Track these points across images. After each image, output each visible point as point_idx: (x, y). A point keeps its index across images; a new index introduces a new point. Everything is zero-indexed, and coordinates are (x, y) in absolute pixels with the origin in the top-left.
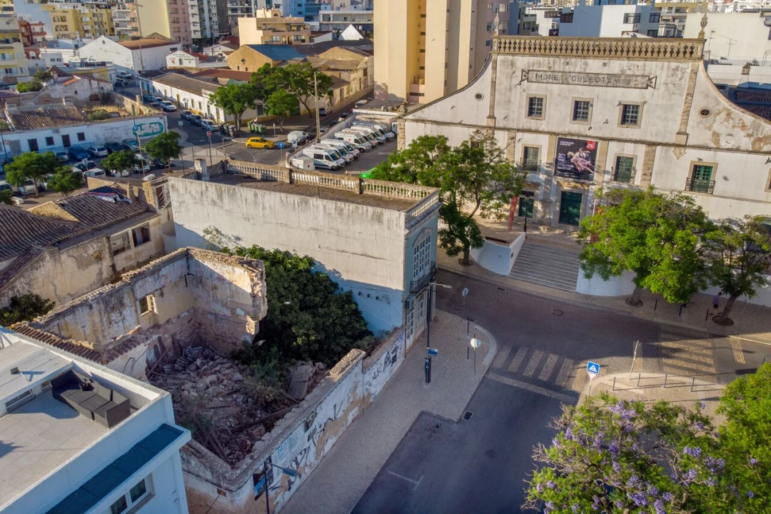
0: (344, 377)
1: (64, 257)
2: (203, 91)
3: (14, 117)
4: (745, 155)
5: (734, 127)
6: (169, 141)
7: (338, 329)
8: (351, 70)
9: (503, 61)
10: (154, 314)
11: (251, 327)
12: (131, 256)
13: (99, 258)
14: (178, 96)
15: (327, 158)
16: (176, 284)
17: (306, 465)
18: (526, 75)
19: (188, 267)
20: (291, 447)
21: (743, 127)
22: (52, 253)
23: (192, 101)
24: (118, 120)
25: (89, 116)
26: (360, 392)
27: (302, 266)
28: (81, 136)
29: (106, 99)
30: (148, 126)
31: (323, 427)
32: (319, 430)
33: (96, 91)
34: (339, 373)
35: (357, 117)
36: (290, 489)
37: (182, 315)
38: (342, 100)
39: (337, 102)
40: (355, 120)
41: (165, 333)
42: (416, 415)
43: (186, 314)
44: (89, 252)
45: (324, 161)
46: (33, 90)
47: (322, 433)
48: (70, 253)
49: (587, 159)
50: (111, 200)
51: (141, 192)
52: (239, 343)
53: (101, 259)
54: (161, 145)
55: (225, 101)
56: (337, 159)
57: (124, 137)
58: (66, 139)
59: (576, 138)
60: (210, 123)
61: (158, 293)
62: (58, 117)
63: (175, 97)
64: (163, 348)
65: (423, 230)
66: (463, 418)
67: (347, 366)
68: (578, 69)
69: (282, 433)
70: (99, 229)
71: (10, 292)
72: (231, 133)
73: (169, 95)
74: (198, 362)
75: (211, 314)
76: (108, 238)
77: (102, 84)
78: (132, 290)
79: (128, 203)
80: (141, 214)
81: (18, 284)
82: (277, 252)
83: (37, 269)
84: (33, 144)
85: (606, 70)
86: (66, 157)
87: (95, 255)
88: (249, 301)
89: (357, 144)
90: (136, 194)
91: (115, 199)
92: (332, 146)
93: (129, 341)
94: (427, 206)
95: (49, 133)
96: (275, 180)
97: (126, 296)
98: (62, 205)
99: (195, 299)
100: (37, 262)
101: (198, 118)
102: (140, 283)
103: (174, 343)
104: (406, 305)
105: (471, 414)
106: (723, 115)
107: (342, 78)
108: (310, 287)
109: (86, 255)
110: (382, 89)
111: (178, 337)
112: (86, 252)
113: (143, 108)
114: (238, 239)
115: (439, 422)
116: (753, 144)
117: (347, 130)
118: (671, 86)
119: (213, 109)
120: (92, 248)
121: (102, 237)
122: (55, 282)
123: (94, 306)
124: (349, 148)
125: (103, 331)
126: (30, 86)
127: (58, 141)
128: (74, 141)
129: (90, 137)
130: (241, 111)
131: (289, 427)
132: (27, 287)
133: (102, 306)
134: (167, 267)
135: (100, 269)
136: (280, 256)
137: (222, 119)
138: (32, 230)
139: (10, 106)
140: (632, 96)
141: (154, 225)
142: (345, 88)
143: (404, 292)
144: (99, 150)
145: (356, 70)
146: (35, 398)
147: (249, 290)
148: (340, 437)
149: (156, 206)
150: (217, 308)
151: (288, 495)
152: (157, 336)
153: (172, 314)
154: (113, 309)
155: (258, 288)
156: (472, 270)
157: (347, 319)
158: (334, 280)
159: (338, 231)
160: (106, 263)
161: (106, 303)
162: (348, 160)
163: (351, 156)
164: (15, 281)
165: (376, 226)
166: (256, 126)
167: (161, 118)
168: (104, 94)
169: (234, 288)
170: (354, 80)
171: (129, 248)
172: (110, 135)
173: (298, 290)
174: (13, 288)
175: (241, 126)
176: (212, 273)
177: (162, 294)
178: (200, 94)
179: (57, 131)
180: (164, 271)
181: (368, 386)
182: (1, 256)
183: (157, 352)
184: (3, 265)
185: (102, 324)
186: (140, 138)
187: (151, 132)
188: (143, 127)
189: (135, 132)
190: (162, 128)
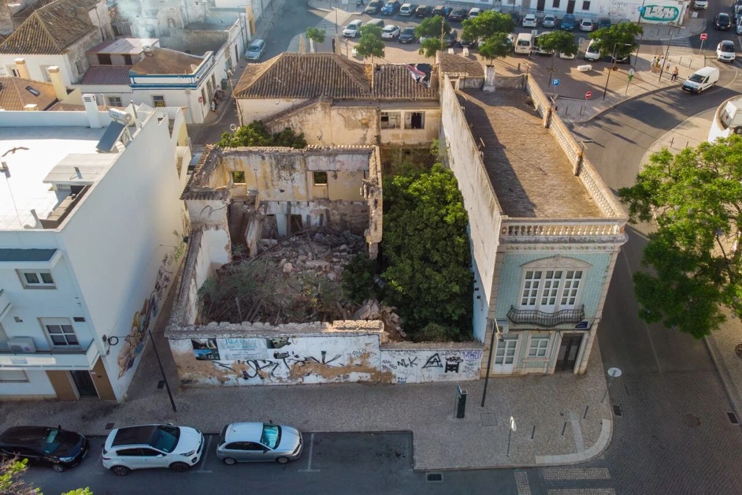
0: (336, 335)
1: (334, 112)
10: (327, 190)
12: (398, 135)
13: (366, 125)
16: (353, 174)
17: (272, 374)
19: (368, 165)
20: (246, 348)
28: (587, 5)
30: (660, 9)
32: (294, 358)
34: (337, 328)
37: (355, 203)
41: (334, 209)
42: (401, 428)
43: (361, 204)
44: (357, 117)
48: (340, 112)
50: (415, 78)
53: (368, 127)
58: (572, 4)
61: (331, 173)
64: (329, 220)
65: (557, 257)
66: (427, 474)
67: (350, 328)
69: (234, 331)
70: (379, 101)
76: (377, 112)
78: (305, 161)
79: (427, 87)
83: (309, 114)
84: (541, 2)
87: (364, 122)
91: (418, 80)
97: (298, 163)
100: (310, 108)
102: (313, 158)
103: (342, 221)
105: (440, 479)
109: (353, 118)
111: (348, 218)
112: (355, 116)
115: (407, 454)
120: (361, 114)
121: (373, 109)
123: (267, 158)
125: (272, 181)
128: (577, 8)
129: (593, 8)
131: (243, 331)
132: (299, 125)
133: (274, 161)
134: (345, 156)
135: (365, 135)
141: (432, 116)
143: (489, 310)
144: (587, 24)
148: (331, 383)
151: (243, 382)
152: (325, 208)
153: (344, 197)
154: (284, 168)
160: (372, 132)
161: (278, 161)
164: (291, 117)
167: (681, 3)
171: (399, 127)
172: (615, 10)
174: (289, 121)
177: (337, 177)
180: (340, 158)
181: (388, 365)
182: (297, 94)
183: (321, 220)
184: (297, 101)
185: (272, 175)
186: (643, 20)
187: (661, 17)
188: (655, 9)
189: (642, 15)
190: (676, 17)
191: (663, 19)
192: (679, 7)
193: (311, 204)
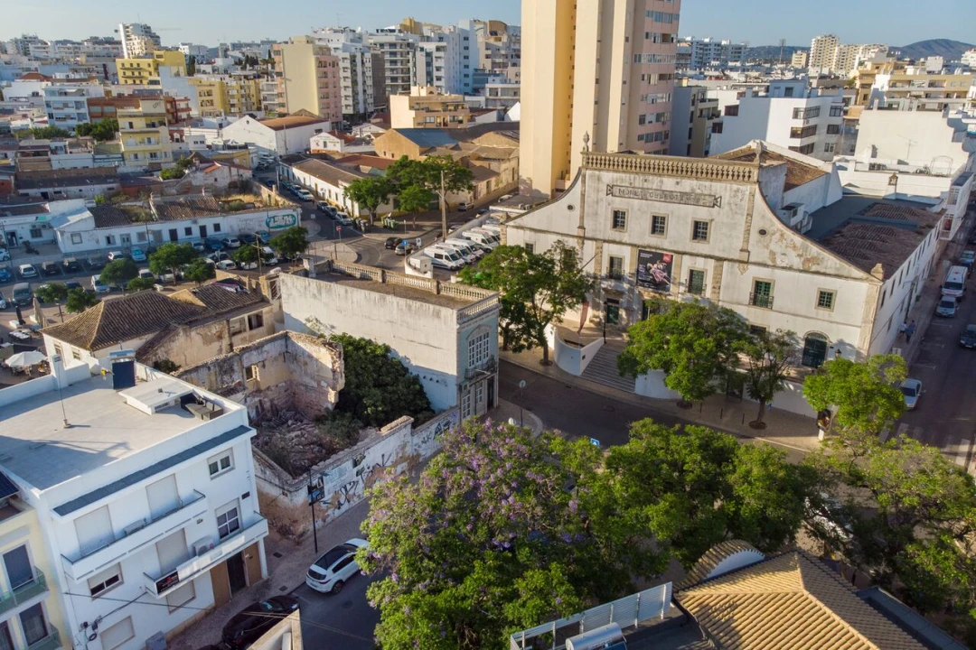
0: (392, 434)
1: (193, 334)
2: (340, 182)
3: (158, 207)
4: (797, 274)
5: (787, 247)
6: (296, 236)
7: (403, 404)
8: (503, 160)
9: (591, 176)
10: (257, 381)
11: (332, 397)
12: (245, 338)
13: (220, 337)
14: (316, 185)
15: (447, 258)
16: (276, 359)
17: (354, 495)
18: (610, 190)
19: (287, 347)
20: (341, 475)
21: (794, 247)
22: (184, 330)
23: (330, 191)
24: (253, 212)
25: (226, 206)
26: (409, 451)
27: (379, 352)
28: (217, 227)
29: (244, 187)
30: (281, 218)
31: (371, 468)
32: (367, 470)
33: (235, 178)
34: (388, 431)
35: (492, 215)
36: (339, 508)
37: (280, 385)
38: (488, 192)
39: (482, 195)
40: (489, 218)
41: (265, 397)
43: (284, 384)
44: (212, 332)
45: (444, 261)
46: (176, 177)
47: (370, 474)
48: (198, 331)
49: (664, 271)
50: (233, 290)
51: (258, 284)
52: (322, 409)
53: (221, 338)
54: (288, 239)
55: (358, 195)
56: (457, 259)
57: (258, 229)
58: (203, 229)
59: (654, 250)
60: (344, 217)
61: (260, 364)
62: (197, 209)
63: (313, 186)
64: (263, 409)
65: (479, 327)
68: (654, 187)
70: (222, 314)
71: (154, 358)
72: (363, 228)
73: (308, 184)
74: (290, 422)
75: (302, 384)
76: (228, 321)
77: (241, 171)
78: (240, 359)
79: (246, 293)
80: (256, 303)
81: (159, 351)
82: (362, 339)
83: (173, 342)
84: (173, 234)
85: (678, 189)
86: (202, 247)
87: (217, 334)
88: (330, 375)
89: (483, 244)
90: (254, 286)
91: (236, 290)
92: (454, 246)
93: (232, 389)
94: (484, 307)
95: (187, 224)
96: (371, 279)
97: (236, 364)
98: (194, 293)
99: (291, 373)
100: (174, 336)
101: (333, 210)
102: (246, 355)
103: (272, 407)
104: (460, 388)
106: (778, 235)
107: (492, 168)
108: (384, 369)
109: (209, 334)
110: (527, 184)
111: (276, 402)
112: (210, 331)
113: (279, 198)
114: (333, 327)
116: (803, 264)
117: (477, 229)
118: (733, 207)
119: (349, 202)
120: (215, 328)
121: (223, 321)
122: (186, 353)
123: (212, 368)
124: (472, 248)
126: (173, 173)
127: (196, 231)
128: (210, 231)
129: (225, 228)
130: (375, 206)
131: (339, 459)
132: (165, 355)
133: (217, 369)
134: (269, 345)
135: (221, 346)
136: (363, 343)
137: (357, 213)
138: (171, 311)
139: (155, 197)
140: (702, 214)
141: (267, 313)
142: (493, 180)
143: (458, 377)
144: (233, 241)
145: (509, 160)
146: (170, 408)
147: (330, 366)
149: (269, 297)
150: (307, 380)
151: (337, 513)
152: (259, 399)
153: (272, 383)
154: (225, 372)
155: (337, 365)
156: (552, 371)
157: (411, 397)
158: (405, 365)
159: (408, 323)
160: (225, 342)
161: (221, 367)
162: (469, 261)
163: (473, 257)
164: (157, 349)
165: (436, 321)
166: (389, 221)
167: (294, 210)
168: (242, 181)
169: (320, 365)
170: (505, 170)
171: (245, 330)
172: (244, 227)
173: (374, 371)
175: (374, 221)
176: (304, 352)
177: (264, 366)
178: (337, 185)
179: (195, 222)
180: (266, 348)
181: (416, 447)
182: (147, 330)
183: (257, 412)
184: (149, 337)
185: (217, 383)
186: (271, 230)
187: (283, 224)
188: (276, 219)
189: (268, 224)
190: (294, 221)
191: (286, 225)
192: (295, 214)
193: (248, 399)
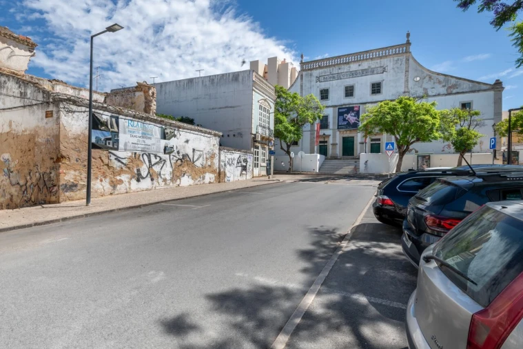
4: (444, 97)
5: (434, 83)
9: (306, 75)
17: (160, 174)
18: (318, 79)
21: (440, 82)
26: (217, 164)
31: (181, 156)
36: (138, 180)
47: (180, 162)
49: (355, 116)
59: (347, 106)
65: (265, 100)
68: (345, 71)
85: (361, 68)
106: (427, 78)
116: (447, 90)
118: (396, 69)
140: (376, 78)
148: (196, 185)
151: (135, 185)
165: (235, 85)
181: (223, 165)
